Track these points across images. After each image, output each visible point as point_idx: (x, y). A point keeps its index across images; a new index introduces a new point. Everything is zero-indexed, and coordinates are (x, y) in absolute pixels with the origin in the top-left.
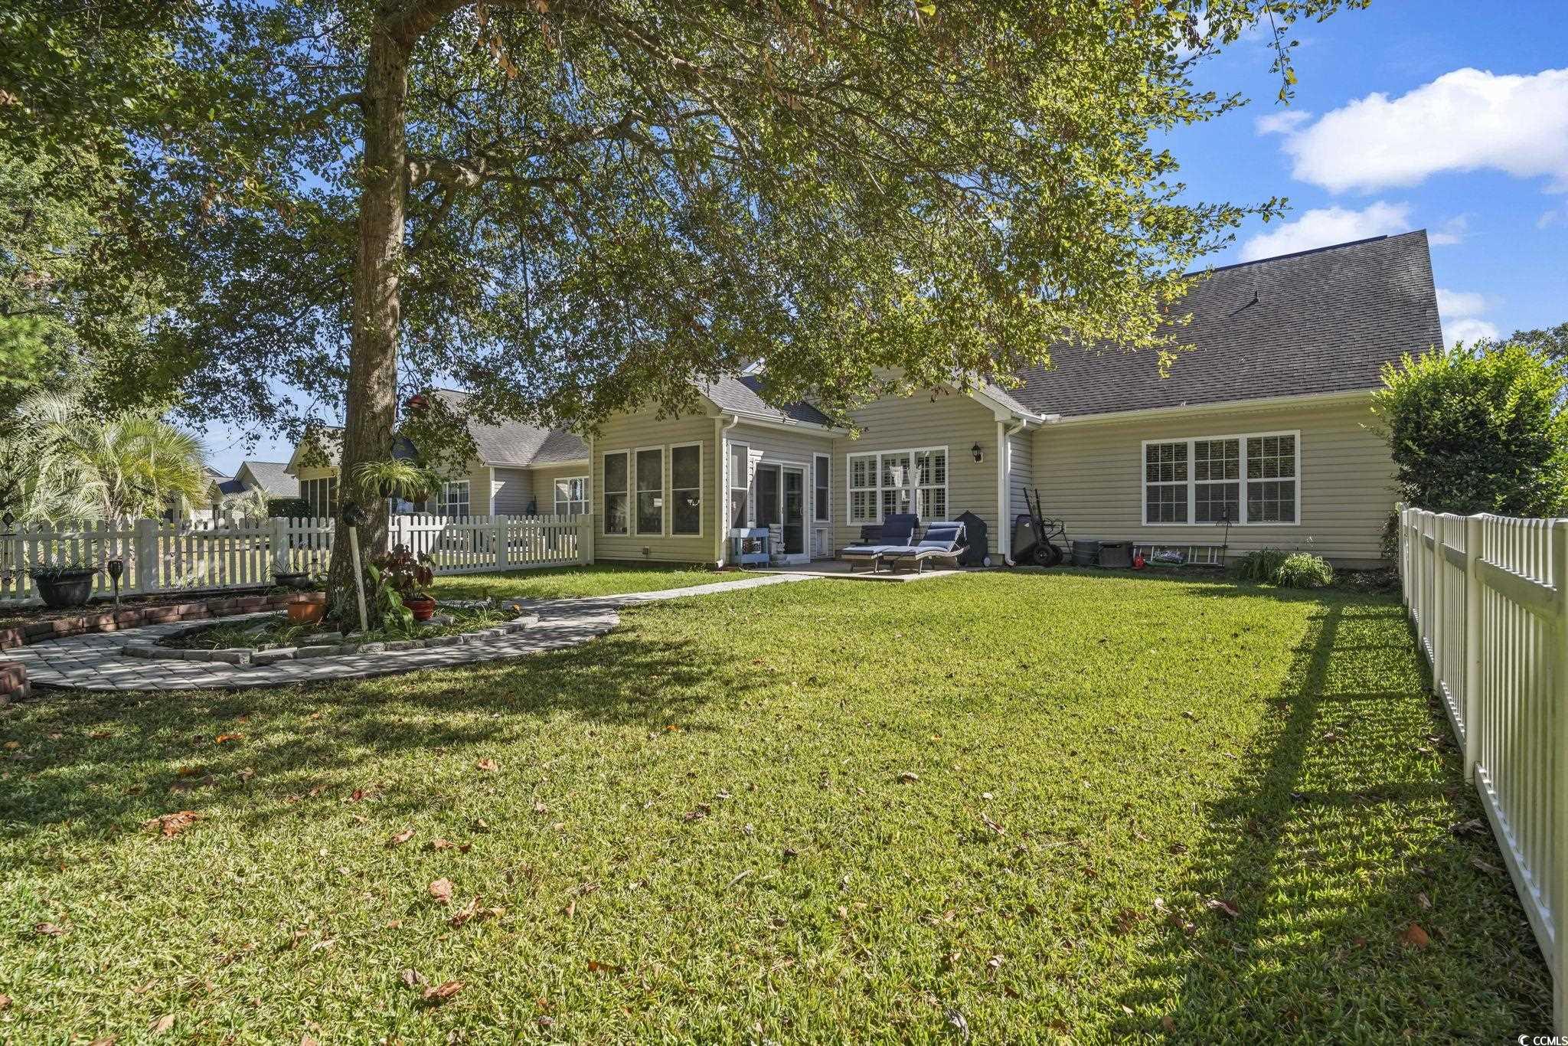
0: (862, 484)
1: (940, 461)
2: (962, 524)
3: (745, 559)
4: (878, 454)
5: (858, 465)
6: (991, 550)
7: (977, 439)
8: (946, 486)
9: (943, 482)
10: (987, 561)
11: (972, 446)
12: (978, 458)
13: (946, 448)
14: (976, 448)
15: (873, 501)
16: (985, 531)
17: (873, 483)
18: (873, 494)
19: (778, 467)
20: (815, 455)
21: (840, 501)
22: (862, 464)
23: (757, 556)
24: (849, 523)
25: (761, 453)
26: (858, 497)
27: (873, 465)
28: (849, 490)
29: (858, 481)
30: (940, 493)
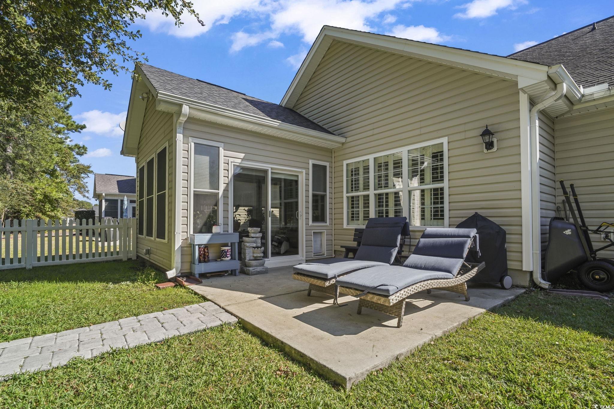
0: (357, 190)
1: (438, 156)
2: (473, 232)
3: (200, 268)
4: (371, 157)
5: (354, 172)
6: (512, 265)
7: (489, 122)
8: (445, 184)
9: (442, 180)
10: (508, 281)
11: (481, 131)
12: (490, 145)
13: (445, 140)
14: (487, 133)
15: (366, 205)
16: (504, 241)
17: (366, 187)
18: (367, 198)
19: (266, 171)
20: (311, 162)
21: (337, 206)
22: (357, 169)
23: (227, 263)
24: (345, 226)
25: (242, 155)
26: (353, 201)
27: (366, 169)
28: (345, 195)
29: (354, 186)
30: (438, 194)
